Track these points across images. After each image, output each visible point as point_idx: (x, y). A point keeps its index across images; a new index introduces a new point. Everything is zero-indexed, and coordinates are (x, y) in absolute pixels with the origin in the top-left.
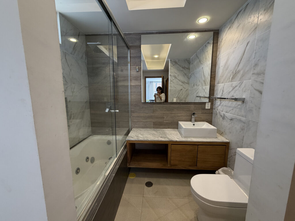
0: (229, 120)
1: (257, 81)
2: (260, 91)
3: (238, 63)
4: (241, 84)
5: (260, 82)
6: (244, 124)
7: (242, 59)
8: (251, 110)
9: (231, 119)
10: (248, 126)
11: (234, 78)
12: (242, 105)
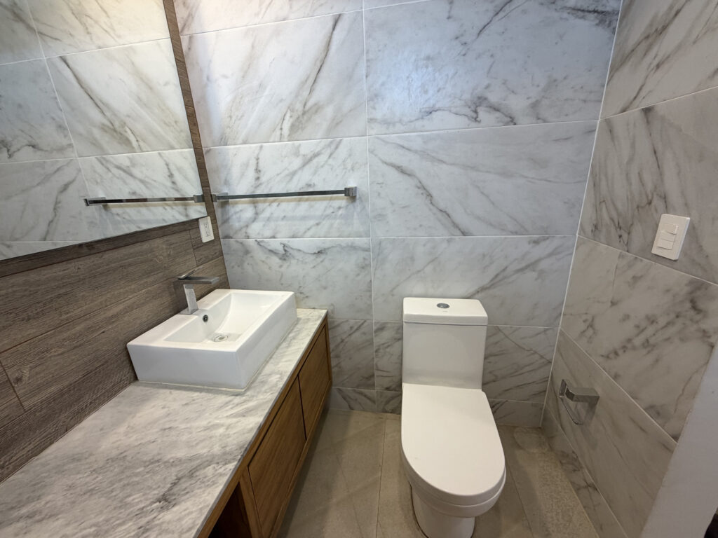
0: (313, 257)
1: (386, 143)
2: (399, 167)
3: (308, 78)
4: (333, 147)
5: (394, 143)
6: (367, 253)
7: (321, 66)
8: (380, 215)
9: (319, 250)
10: (379, 255)
11: (303, 129)
12: (351, 206)
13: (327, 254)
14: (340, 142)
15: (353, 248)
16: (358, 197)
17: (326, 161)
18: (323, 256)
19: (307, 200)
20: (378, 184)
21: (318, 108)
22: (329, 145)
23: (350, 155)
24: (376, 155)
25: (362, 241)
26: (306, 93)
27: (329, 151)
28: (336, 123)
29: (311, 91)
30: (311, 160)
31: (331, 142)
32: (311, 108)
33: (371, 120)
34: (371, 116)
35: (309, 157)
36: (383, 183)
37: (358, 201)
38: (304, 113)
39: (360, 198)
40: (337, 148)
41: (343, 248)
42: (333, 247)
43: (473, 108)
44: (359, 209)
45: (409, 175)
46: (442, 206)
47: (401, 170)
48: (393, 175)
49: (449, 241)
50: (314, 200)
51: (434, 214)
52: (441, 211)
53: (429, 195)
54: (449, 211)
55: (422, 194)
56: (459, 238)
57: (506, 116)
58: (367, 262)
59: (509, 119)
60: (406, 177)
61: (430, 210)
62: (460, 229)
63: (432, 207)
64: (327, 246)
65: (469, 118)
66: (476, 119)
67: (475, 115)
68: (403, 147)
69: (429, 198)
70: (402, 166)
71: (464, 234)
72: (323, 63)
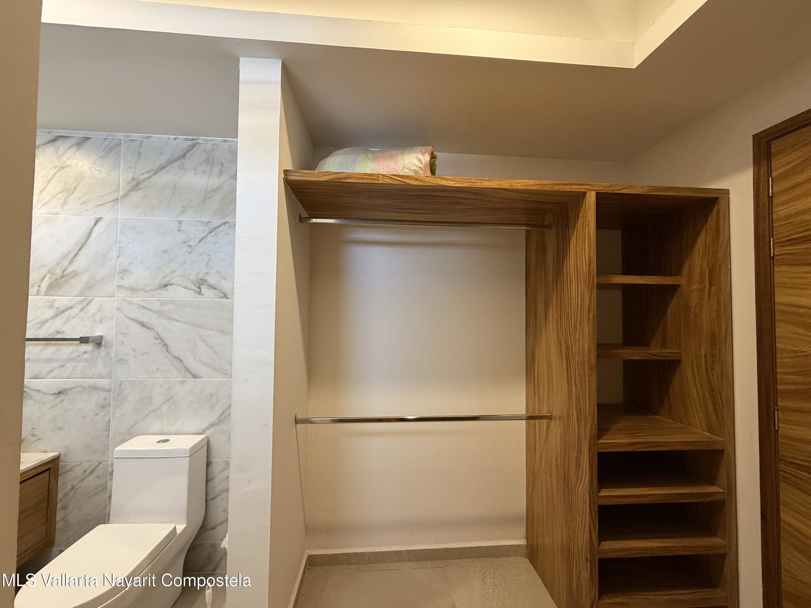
0: (52, 398)
1: (131, 303)
2: (141, 322)
3: (70, 253)
4: (85, 303)
5: (138, 304)
6: (108, 393)
7: (82, 247)
8: (123, 360)
9: (59, 391)
10: (119, 395)
11: (59, 288)
12: (96, 351)
13: (67, 394)
14: (92, 300)
15: (95, 388)
16: (103, 343)
17: (77, 314)
18: (62, 397)
19: (54, 345)
20: (122, 334)
21: (75, 274)
22: (81, 302)
23: (99, 311)
24: (122, 312)
25: (103, 383)
26: (66, 263)
27: (81, 306)
28: (89, 286)
29: (71, 262)
30: (63, 312)
31: (84, 300)
32: (68, 274)
33: (119, 287)
34: (120, 284)
35: (62, 309)
36: (126, 334)
37: (103, 348)
38: (62, 277)
39: (105, 345)
40: (88, 304)
41: (84, 388)
42: (74, 387)
43: (198, 285)
44: (103, 354)
45: (149, 328)
46: (176, 354)
47: (143, 324)
48: (136, 327)
49: (182, 383)
50: (61, 345)
51: (169, 360)
52: (175, 357)
53: (166, 345)
54: (182, 358)
55: (159, 343)
56: (190, 380)
57: (221, 293)
58: (107, 402)
59: (223, 295)
60: (146, 330)
61: (166, 356)
62: (191, 373)
63: (167, 354)
64: (68, 387)
65: (195, 292)
66: (200, 293)
67: (199, 290)
68: (144, 307)
69: (165, 347)
70: (143, 322)
71: (194, 377)
72: (84, 245)
